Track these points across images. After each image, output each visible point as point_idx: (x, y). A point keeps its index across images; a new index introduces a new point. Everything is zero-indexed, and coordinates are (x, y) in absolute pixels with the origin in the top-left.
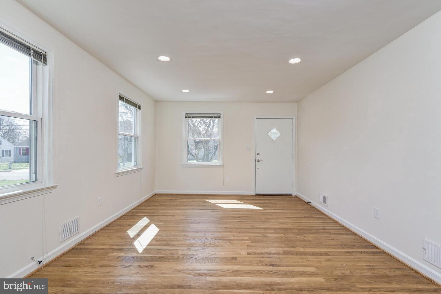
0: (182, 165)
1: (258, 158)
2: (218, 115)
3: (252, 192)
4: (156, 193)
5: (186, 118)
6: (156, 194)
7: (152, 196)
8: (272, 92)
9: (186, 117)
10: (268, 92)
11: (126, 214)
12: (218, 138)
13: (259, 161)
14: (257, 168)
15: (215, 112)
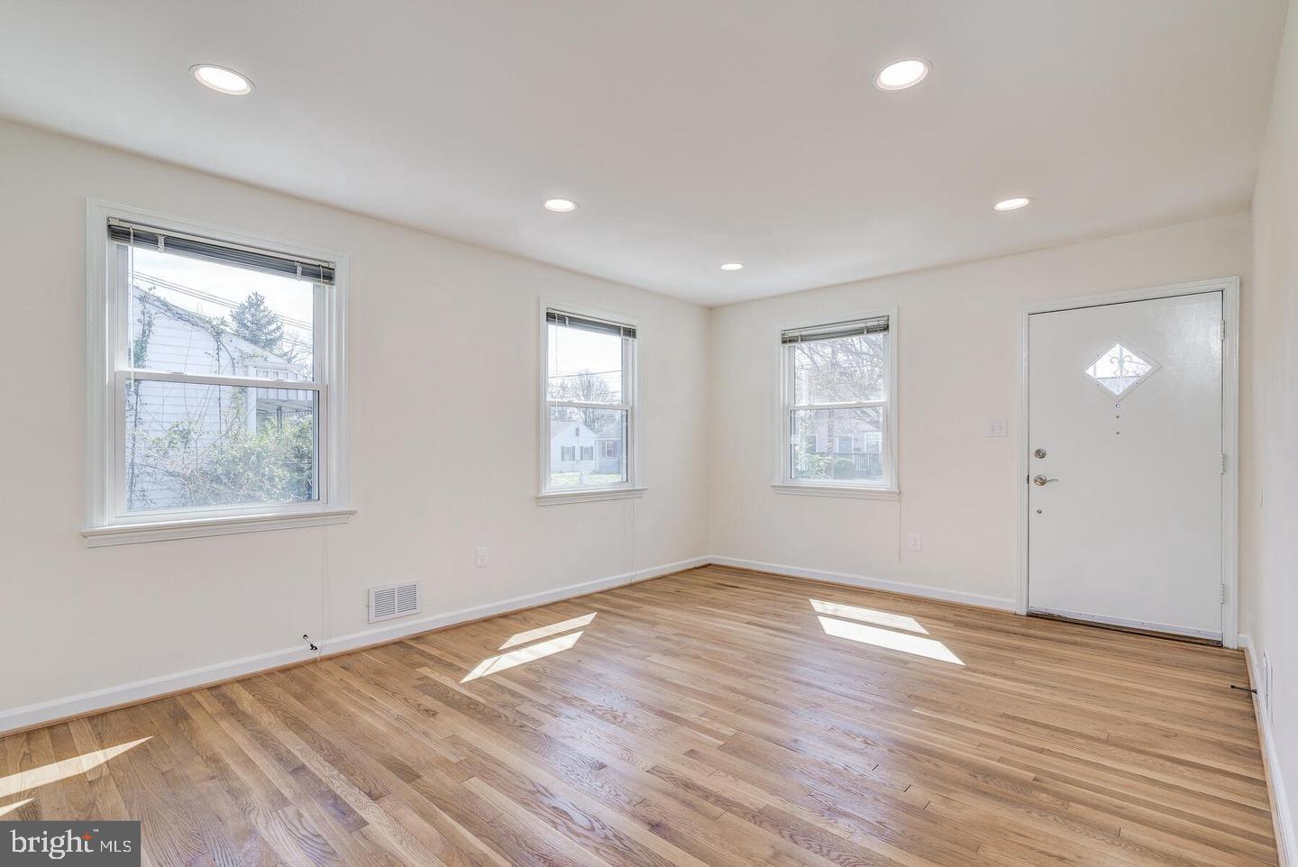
0: (775, 487)
1: (1038, 468)
2: (882, 323)
3: (1013, 601)
4: (712, 562)
5: (787, 345)
6: (710, 565)
7: (693, 566)
8: (1020, 202)
9: (784, 342)
10: (1004, 206)
11: (574, 600)
12: (883, 401)
13: (1043, 484)
14: (1033, 510)
15: (869, 309)
